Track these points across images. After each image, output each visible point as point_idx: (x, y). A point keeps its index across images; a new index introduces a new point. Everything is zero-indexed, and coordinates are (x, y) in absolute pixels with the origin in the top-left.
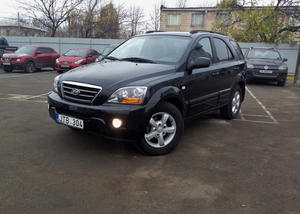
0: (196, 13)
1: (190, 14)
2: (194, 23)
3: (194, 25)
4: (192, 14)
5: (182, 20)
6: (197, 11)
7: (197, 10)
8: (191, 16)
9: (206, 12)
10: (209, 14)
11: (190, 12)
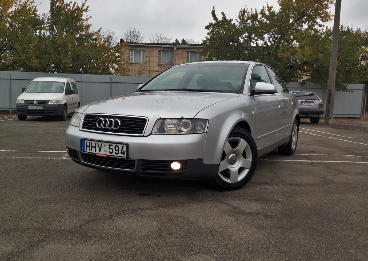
0: (163, 49)
1: (157, 50)
2: (161, 61)
3: (161, 63)
4: (158, 51)
5: (147, 57)
6: (164, 48)
7: (164, 46)
8: (157, 53)
9: (175, 49)
10: (179, 51)
11: (156, 49)
